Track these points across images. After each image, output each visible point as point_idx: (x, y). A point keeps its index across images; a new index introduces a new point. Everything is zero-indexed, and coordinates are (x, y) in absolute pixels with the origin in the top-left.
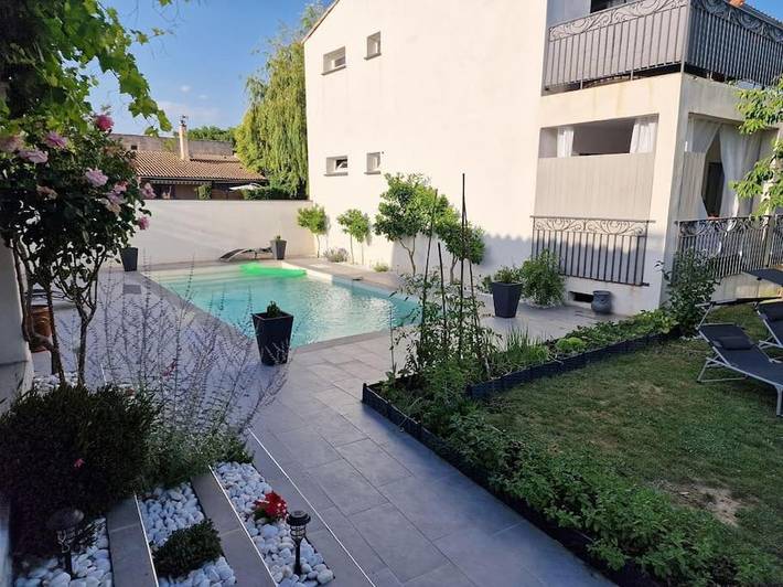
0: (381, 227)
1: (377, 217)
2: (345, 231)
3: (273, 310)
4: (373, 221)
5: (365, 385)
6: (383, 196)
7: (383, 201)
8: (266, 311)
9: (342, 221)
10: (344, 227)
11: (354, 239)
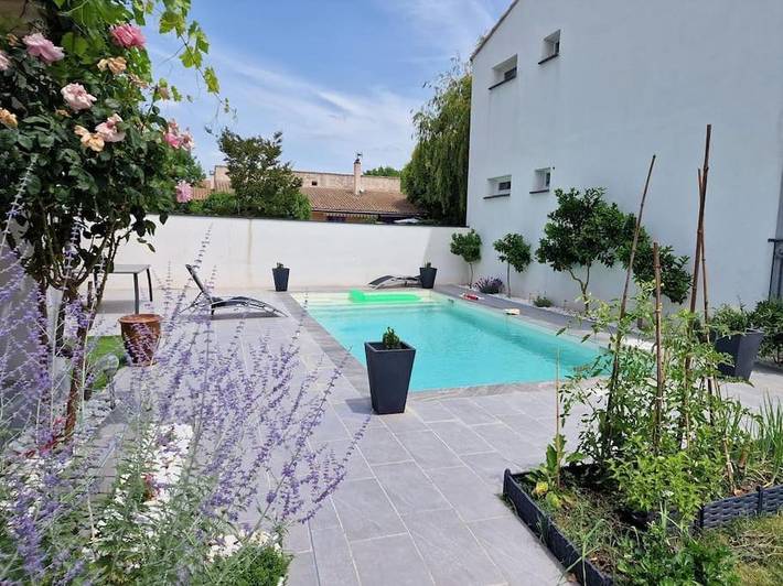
0: (547, 253)
1: (542, 242)
2: (502, 258)
3: (390, 341)
4: (536, 246)
5: (507, 472)
6: (551, 216)
7: (551, 221)
8: (381, 340)
9: (499, 247)
10: (502, 254)
11: (512, 267)
